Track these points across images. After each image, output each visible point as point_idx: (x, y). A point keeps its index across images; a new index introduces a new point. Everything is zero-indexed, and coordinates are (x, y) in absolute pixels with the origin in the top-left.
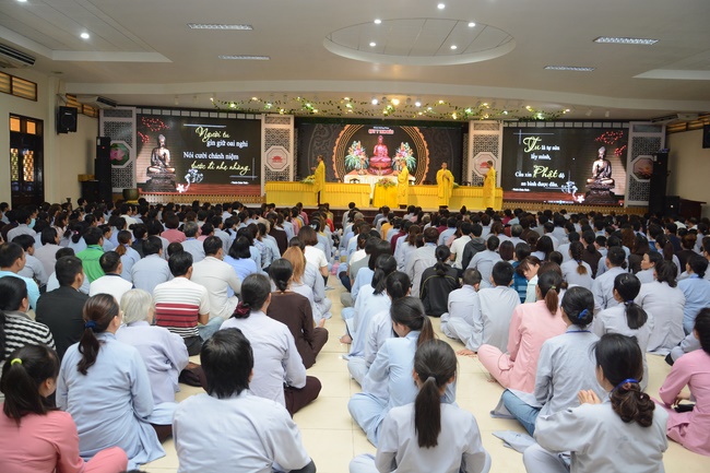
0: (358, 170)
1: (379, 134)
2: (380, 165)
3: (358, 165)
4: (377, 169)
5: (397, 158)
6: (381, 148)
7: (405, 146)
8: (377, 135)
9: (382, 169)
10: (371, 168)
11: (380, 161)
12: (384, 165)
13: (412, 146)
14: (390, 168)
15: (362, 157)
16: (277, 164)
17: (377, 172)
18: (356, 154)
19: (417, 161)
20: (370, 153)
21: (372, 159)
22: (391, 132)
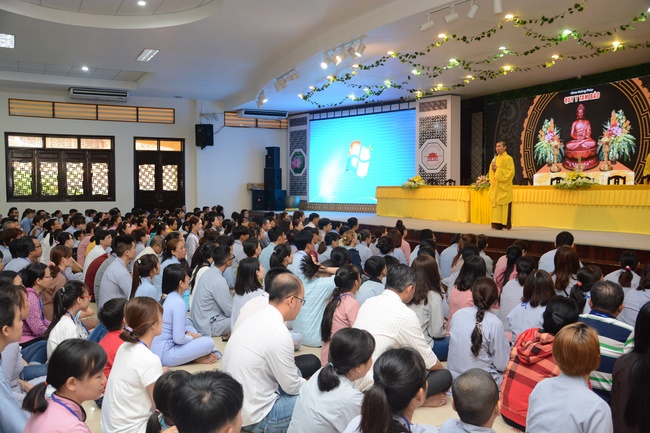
0: (550, 165)
1: (579, 103)
2: (579, 155)
3: (551, 158)
4: (575, 160)
5: (605, 139)
6: (581, 126)
7: (618, 117)
8: (575, 105)
9: (584, 160)
10: (567, 159)
11: (580, 148)
12: (584, 154)
13: (630, 115)
14: (594, 158)
15: (556, 143)
16: (433, 163)
17: (576, 166)
18: (548, 141)
19: (637, 142)
20: (566, 136)
21: (569, 145)
22: (596, 95)
